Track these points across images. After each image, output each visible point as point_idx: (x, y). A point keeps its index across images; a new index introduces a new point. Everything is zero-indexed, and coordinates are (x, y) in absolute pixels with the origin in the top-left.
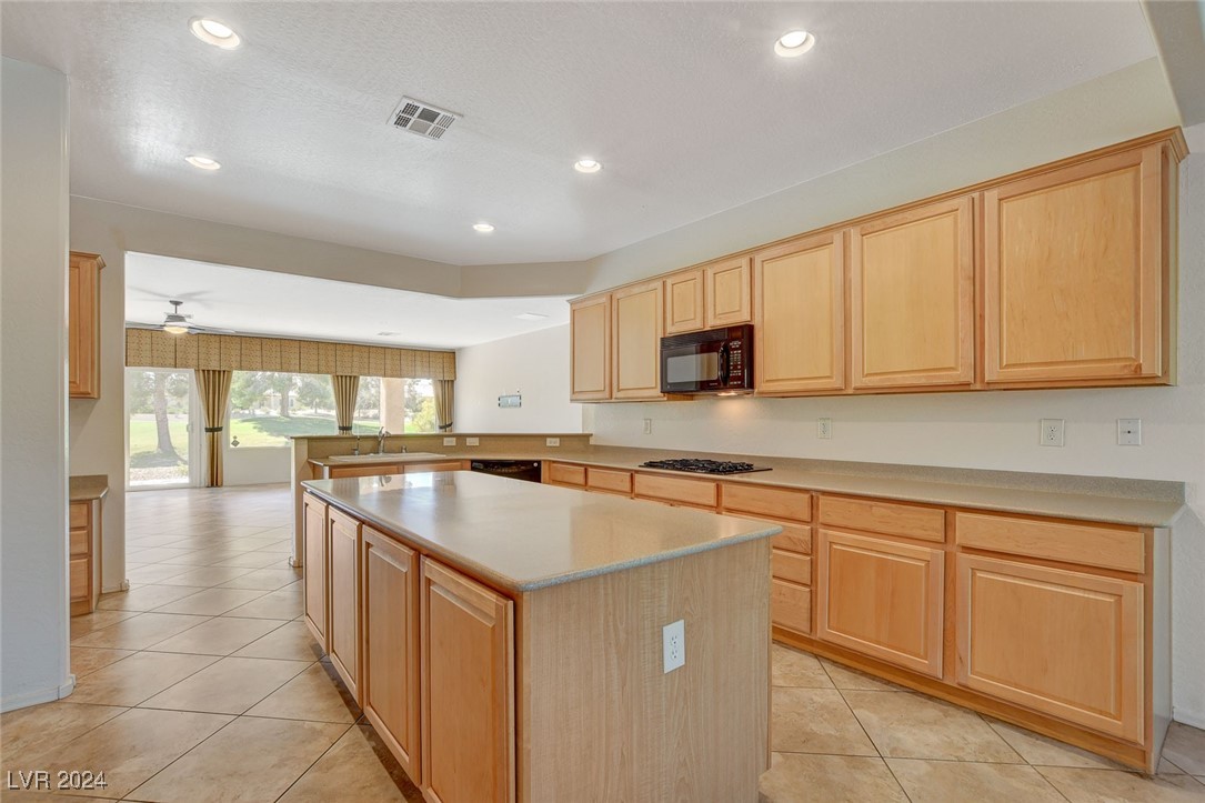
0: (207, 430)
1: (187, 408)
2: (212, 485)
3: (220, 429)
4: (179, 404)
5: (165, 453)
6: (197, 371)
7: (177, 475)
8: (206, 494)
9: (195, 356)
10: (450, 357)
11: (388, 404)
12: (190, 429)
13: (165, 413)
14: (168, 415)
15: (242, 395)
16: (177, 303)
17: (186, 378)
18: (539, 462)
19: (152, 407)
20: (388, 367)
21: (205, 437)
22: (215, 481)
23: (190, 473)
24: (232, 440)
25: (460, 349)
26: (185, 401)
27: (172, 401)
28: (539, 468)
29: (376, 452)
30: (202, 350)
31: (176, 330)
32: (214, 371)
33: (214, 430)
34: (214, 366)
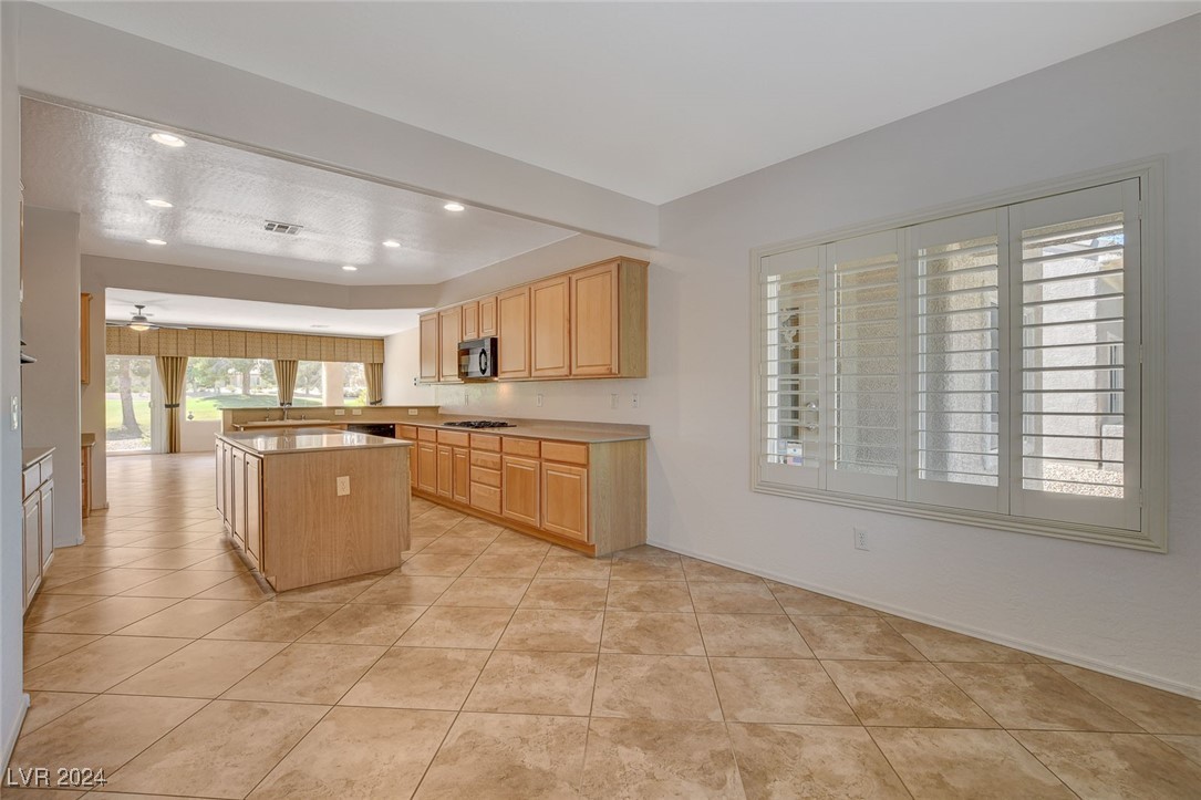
0: (167, 406)
1: (149, 386)
2: (171, 452)
3: (178, 405)
4: (143, 383)
5: (131, 428)
6: (158, 358)
7: (141, 444)
8: (166, 460)
9: (156, 345)
10: (380, 343)
11: (328, 383)
12: (152, 406)
13: (129, 392)
14: (133, 394)
15: (205, 375)
16: (140, 307)
17: (149, 362)
18: (394, 425)
19: (118, 387)
20: (323, 352)
21: (165, 412)
22: (173, 448)
23: (152, 444)
24: (188, 415)
25: (387, 337)
26: (148, 380)
27: (135, 381)
28: (393, 430)
29: (282, 419)
30: (162, 341)
31: (138, 328)
32: (172, 358)
33: (172, 406)
34: (172, 353)
